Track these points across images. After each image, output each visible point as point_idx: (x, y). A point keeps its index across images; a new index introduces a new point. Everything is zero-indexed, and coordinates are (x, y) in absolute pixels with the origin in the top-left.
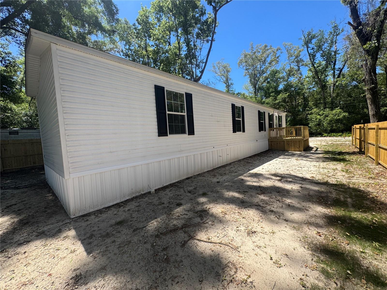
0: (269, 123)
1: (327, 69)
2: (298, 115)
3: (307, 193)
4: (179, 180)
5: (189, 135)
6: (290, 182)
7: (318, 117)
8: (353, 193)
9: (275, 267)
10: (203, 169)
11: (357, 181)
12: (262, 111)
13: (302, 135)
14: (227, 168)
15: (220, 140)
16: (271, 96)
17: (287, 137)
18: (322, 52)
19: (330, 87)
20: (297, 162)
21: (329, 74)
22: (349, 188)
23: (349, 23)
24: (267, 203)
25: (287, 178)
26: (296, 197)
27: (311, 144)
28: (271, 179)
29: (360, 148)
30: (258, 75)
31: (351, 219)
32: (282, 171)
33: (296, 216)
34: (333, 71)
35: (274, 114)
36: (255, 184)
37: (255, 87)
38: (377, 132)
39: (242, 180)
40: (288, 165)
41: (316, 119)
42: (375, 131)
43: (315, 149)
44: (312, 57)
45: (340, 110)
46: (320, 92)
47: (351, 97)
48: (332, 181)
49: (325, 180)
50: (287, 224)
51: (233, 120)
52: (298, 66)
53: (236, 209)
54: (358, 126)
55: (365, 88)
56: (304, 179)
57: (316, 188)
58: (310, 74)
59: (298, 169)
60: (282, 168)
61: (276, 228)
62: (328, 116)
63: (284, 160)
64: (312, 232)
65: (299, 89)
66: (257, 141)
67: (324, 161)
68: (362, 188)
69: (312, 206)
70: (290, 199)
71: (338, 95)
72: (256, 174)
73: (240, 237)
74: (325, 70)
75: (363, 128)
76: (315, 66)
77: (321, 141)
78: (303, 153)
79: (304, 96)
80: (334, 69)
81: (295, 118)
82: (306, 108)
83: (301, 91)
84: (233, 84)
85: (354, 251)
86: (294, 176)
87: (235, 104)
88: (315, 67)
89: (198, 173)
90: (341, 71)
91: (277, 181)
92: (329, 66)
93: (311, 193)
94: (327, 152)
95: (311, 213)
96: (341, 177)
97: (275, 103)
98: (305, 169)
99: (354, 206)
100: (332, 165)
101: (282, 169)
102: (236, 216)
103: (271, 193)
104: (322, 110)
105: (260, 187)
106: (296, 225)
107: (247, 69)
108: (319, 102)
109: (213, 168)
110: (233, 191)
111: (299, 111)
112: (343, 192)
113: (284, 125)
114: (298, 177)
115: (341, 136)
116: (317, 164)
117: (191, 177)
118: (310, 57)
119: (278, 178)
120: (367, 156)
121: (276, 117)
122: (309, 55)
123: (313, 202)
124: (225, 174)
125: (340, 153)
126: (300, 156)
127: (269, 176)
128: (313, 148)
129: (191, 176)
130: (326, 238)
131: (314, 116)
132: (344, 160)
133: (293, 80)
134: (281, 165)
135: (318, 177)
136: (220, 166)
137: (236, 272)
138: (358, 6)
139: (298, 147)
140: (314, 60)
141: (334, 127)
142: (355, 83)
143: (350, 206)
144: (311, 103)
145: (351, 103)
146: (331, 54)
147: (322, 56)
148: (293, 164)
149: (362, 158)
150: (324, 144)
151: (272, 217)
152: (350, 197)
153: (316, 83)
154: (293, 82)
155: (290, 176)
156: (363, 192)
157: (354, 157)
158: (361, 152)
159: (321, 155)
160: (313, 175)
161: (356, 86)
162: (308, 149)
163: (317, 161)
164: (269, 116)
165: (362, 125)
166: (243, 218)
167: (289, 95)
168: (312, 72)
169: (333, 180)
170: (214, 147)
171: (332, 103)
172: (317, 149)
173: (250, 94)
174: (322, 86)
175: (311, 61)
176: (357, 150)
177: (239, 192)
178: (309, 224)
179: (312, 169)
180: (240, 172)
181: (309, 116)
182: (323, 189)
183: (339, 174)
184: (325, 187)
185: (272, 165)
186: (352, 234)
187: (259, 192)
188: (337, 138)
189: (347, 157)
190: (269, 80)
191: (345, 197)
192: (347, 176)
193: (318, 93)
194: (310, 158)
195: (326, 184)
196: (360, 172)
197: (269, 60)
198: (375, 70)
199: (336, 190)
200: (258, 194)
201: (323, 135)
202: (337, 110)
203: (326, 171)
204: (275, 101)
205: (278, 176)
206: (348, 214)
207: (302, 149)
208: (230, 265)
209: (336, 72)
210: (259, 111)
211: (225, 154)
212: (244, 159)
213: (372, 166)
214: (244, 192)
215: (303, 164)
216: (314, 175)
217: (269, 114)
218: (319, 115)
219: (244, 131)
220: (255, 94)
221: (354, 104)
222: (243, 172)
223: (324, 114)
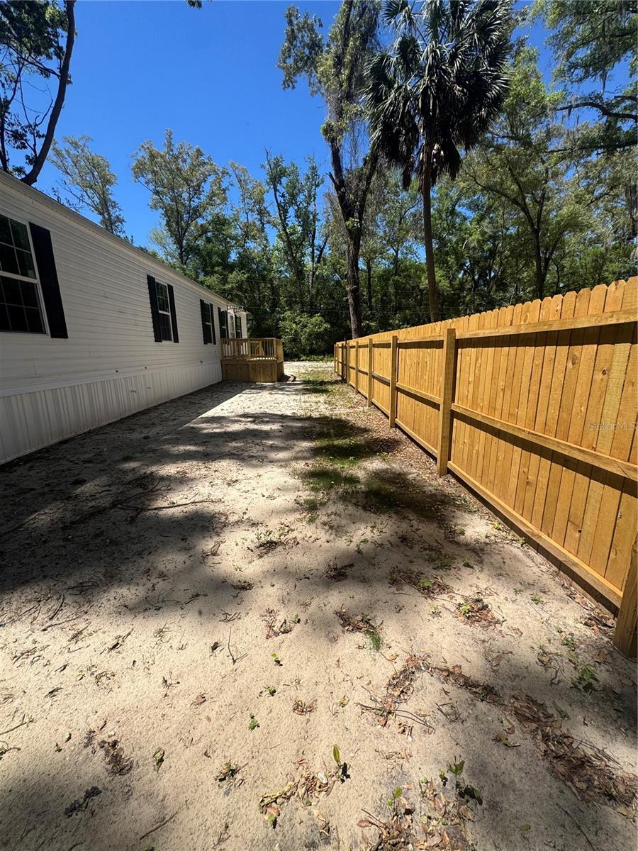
0: (221, 328)
1: (303, 243)
2: (264, 319)
3: (289, 431)
4: (40, 447)
5: (53, 336)
6: (267, 422)
7: (294, 326)
8: (336, 424)
9: (269, 501)
10: (97, 419)
11: (339, 412)
12: (207, 302)
13: (275, 355)
14: (152, 414)
15: (131, 356)
16: (216, 272)
17: (252, 357)
18: (296, 208)
19: (308, 275)
20: (272, 396)
21: (307, 252)
22: (332, 419)
23: (331, 176)
24: (242, 450)
25: (262, 418)
26: (279, 437)
27: (287, 372)
28: (241, 421)
29: (342, 376)
30: (185, 217)
31: (334, 446)
32: (254, 409)
33: (282, 455)
34: (311, 249)
35: (229, 311)
36: (217, 430)
37: (179, 242)
38: (357, 352)
39: (193, 428)
40: (260, 401)
41: (291, 330)
42: (355, 349)
43: (292, 379)
44: (283, 211)
45: (321, 318)
46: (295, 282)
47: (333, 299)
48: (315, 415)
49: (308, 415)
50: (273, 465)
51: (153, 312)
52: (261, 223)
53: (200, 464)
54: (340, 344)
55: (348, 289)
56: (283, 417)
57: (299, 425)
58: (281, 245)
59: (274, 405)
60: (252, 406)
61: (261, 471)
62: (306, 326)
63: (251, 395)
64: (300, 465)
65: (264, 269)
66: (202, 362)
67: (304, 394)
68: (343, 417)
69: (296, 443)
70: (271, 440)
71: (318, 293)
72: (213, 417)
73: (220, 490)
74: (301, 244)
75: (346, 347)
76: (288, 231)
77: (298, 367)
78: (277, 385)
79: (272, 284)
80: (312, 245)
81: (259, 325)
82: (277, 307)
83: (267, 274)
84: (123, 221)
85: (336, 469)
86: (271, 414)
87: (154, 276)
88: (286, 233)
89: (86, 430)
90: (321, 252)
91: (249, 423)
92: (307, 239)
93: (294, 430)
94: (306, 382)
95: (297, 449)
96: (324, 410)
97: (224, 290)
98: (284, 405)
99: (336, 436)
100: (313, 398)
101: (252, 408)
102: (204, 471)
103: (244, 438)
104: (299, 315)
105: (226, 433)
106: (283, 464)
107: (157, 193)
108: (294, 299)
109: (120, 418)
110: (184, 444)
111: (266, 312)
112: (326, 424)
113: (245, 335)
114: (276, 415)
115: (322, 360)
116: (298, 397)
117: (72, 439)
118: (279, 209)
119: (250, 419)
120: (348, 385)
121: (232, 317)
122: (278, 207)
123: (298, 439)
124: (153, 424)
125: (322, 383)
126: (273, 388)
127: (236, 418)
128: (290, 377)
129: (69, 436)
130: (313, 466)
131: (287, 323)
132: (326, 391)
133: (253, 247)
134: (249, 403)
135: (300, 413)
136: (135, 412)
137: (226, 519)
138: (341, 151)
139: (270, 374)
140: (285, 219)
141: (314, 346)
142: (337, 277)
143: (333, 436)
144: (283, 300)
145: (333, 309)
146: (309, 217)
147: (297, 216)
148: (267, 400)
149: (344, 388)
150: (303, 371)
151: (254, 462)
152: (333, 429)
153: (290, 264)
154: (254, 252)
155: (266, 415)
156: (344, 421)
157: (337, 387)
158: (344, 381)
159: (300, 387)
160: (293, 411)
161: (338, 283)
162: (283, 379)
163: (297, 395)
164: (219, 314)
165: (344, 343)
166: (215, 471)
167: (248, 278)
168: (284, 242)
169: (316, 413)
170: (117, 371)
171: (312, 304)
172: (295, 378)
173: (169, 258)
174: (298, 272)
175: (281, 219)
176: (340, 378)
177: (195, 444)
178: (296, 459)
179: (292, 403)
180: (183, 419)
181: (281, 324)
182: (306, 424)
183: (322, 407)
184: (308, 422)
185: (235, 403)
186: (334, 457)
187: (228, 439)
188: (318, 364)
189: (330, 387)
190: (209, 234)
191: (328, 429)
192: (329, 408)
193: (293, 283)
194: (287, 391)
195: (310, 418)
196: (342, 403)
197: (206, 188)
198: (357, 264)
199: (320, 423)
200: (226, 441)
201: (301, 357)
202: (317, 318)
203: (308, 404)
204: (224, 285)
205: (250, 417)
206: (331, 442)
207: (275, 378)
208: (217, 515)
209: (315, 251)
210: (202, 302)
211: (144, 388)
212: (180, 397)
213: (352, 395)
214: (204, 443)
215: (280, 399)
216: (296, 411)
217: (219, 309)
218: (295, 322)
219: (176, 340)
220: (182, 260)
221: (336, 311)
222: (189, 418)
223: (301, 321)
